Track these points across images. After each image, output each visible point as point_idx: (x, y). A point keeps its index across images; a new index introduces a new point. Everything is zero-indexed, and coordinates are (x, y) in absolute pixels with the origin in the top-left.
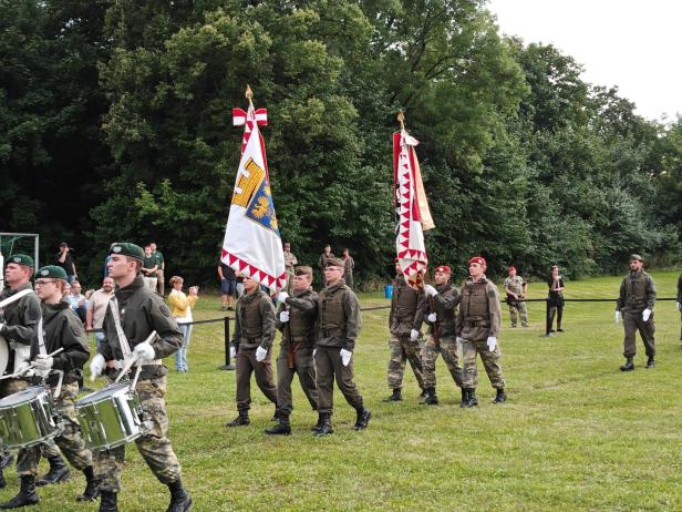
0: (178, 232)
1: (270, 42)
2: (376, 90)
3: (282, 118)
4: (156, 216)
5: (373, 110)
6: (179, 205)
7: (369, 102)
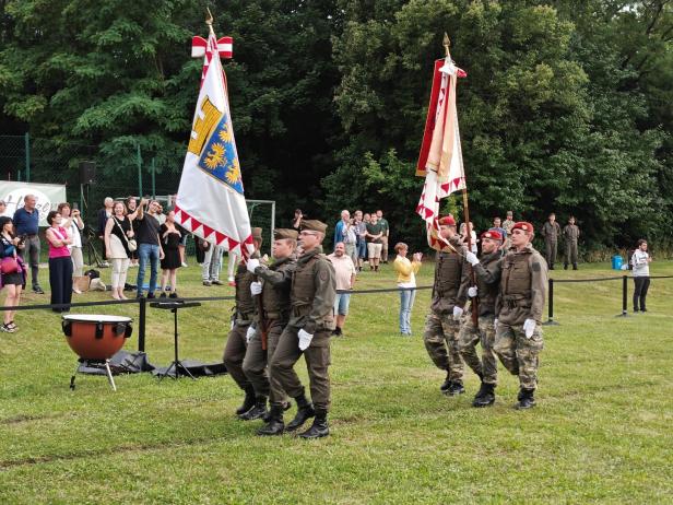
0: (402, 200)
1: (499, 9)
2: (608, 54)
3: (509, 86)
4: (382, 184)
5: (604, 75)
6: (404, 174)
7: (600, 67)
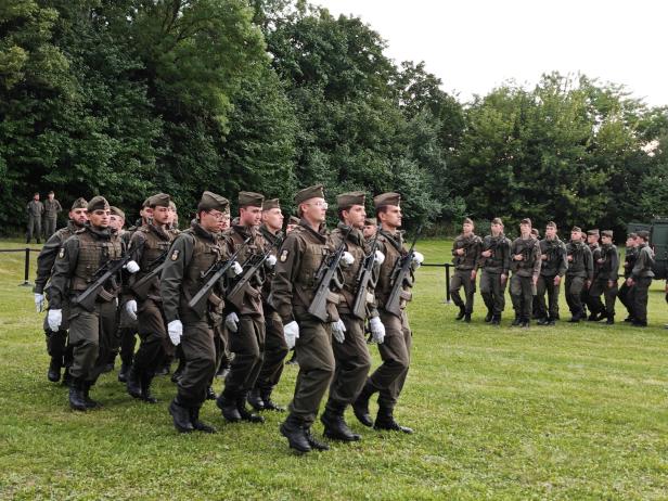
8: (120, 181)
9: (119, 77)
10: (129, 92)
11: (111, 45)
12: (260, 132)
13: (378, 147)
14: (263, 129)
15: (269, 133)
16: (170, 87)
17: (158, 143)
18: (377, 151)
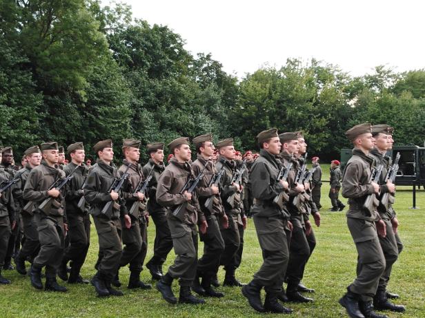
8: (16, 135)
9: (13, 68)
10: (20, 77)
11: (7, 48)
12: (108, 100)
13: (184, 107)
14: (110, 98)
15: (113, 100)
16: (46, 73)
17: (40, 109)
18: (183, 110)
